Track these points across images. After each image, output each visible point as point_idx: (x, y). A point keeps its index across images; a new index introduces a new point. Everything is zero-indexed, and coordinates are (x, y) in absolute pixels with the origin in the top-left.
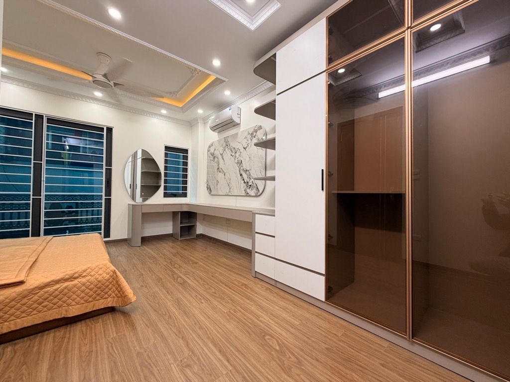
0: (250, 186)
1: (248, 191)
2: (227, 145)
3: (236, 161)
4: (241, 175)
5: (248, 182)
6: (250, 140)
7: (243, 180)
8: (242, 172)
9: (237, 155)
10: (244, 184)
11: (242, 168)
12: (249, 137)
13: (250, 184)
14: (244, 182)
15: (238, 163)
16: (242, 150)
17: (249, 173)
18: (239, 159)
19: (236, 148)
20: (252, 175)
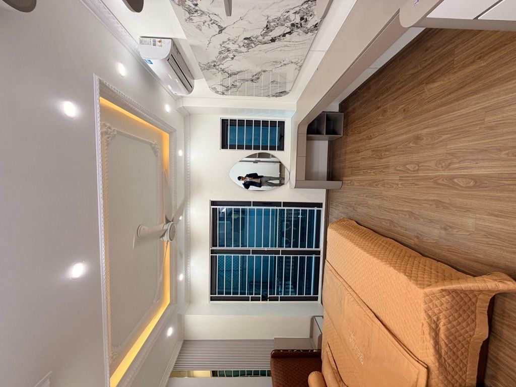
0: (302, 19)
1: (310, 25)
2: (214, 66)
3: (244, 49)
4: (273, 40)
5: (293, 25)
6: (204, 18)
7: (284, 35)
8: (268, 38)
9: (232, 47)
10: (295, 34)
11: (261, 38)
12: (196, 19)
13: (298, 20)
14: (290, 33)
15: (248, 46)
16: (223, 37)
17: (274, 21)
18: (242, 44)
19: (219, 48)
20: (279, 15)
